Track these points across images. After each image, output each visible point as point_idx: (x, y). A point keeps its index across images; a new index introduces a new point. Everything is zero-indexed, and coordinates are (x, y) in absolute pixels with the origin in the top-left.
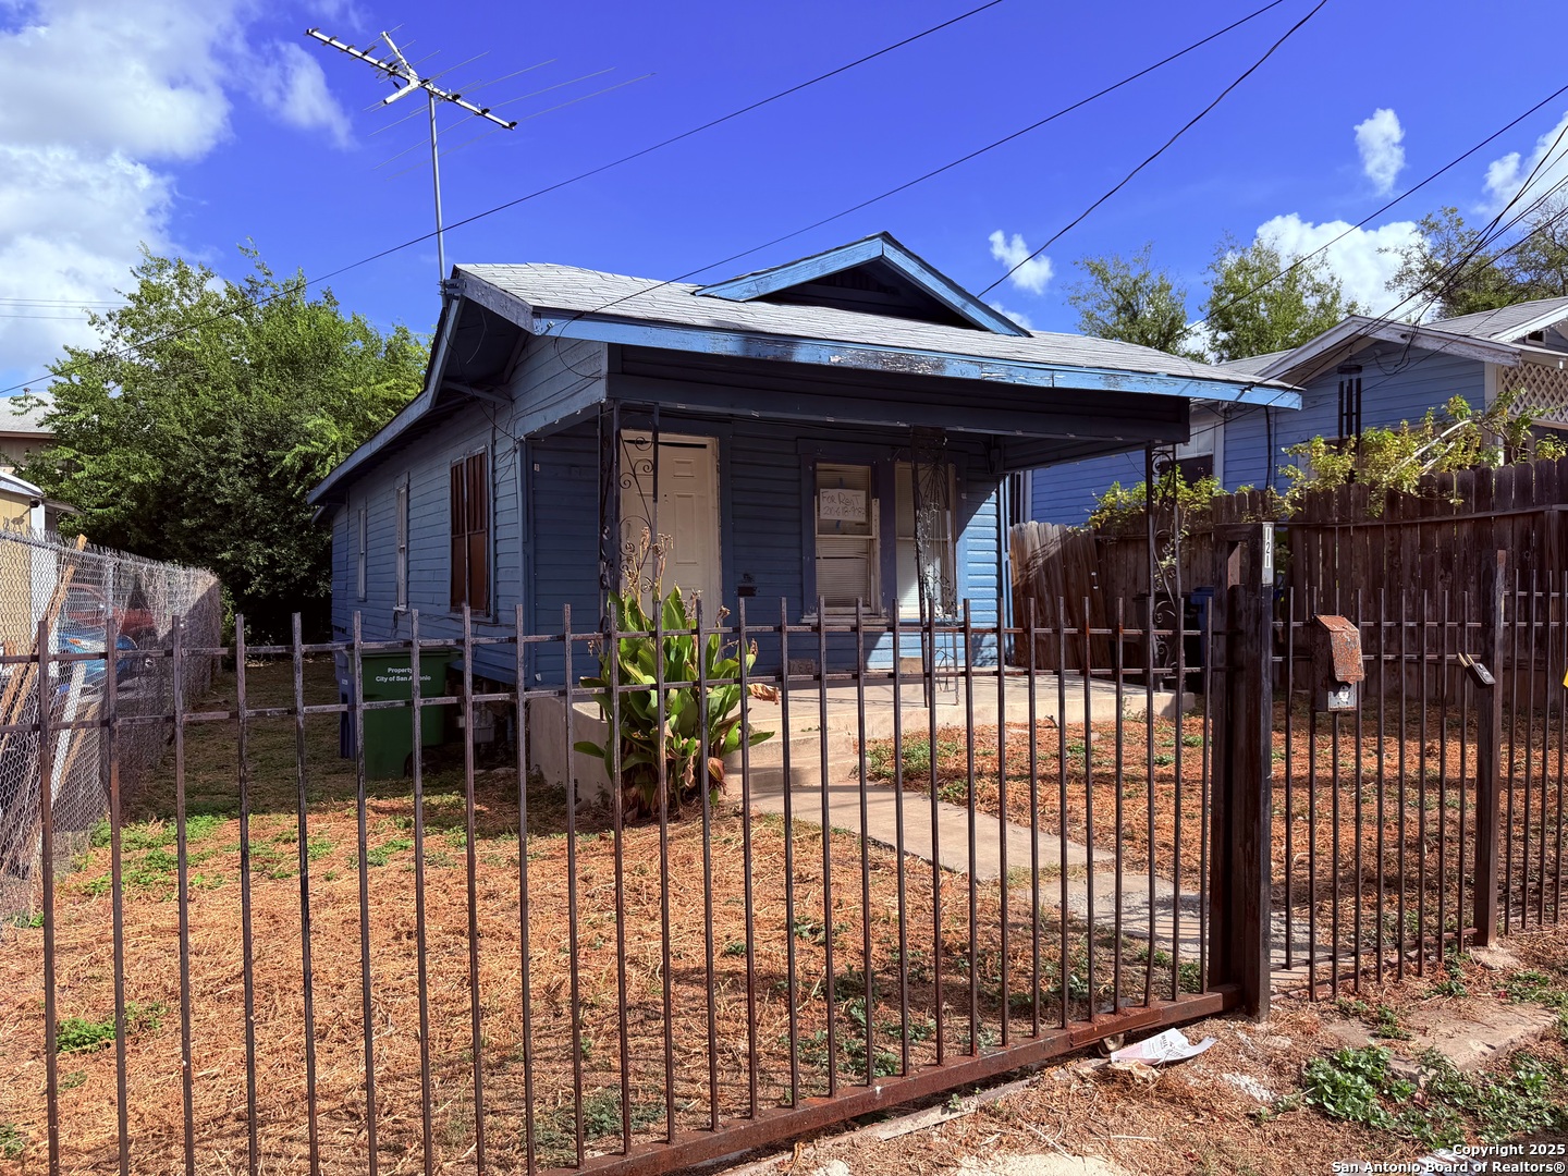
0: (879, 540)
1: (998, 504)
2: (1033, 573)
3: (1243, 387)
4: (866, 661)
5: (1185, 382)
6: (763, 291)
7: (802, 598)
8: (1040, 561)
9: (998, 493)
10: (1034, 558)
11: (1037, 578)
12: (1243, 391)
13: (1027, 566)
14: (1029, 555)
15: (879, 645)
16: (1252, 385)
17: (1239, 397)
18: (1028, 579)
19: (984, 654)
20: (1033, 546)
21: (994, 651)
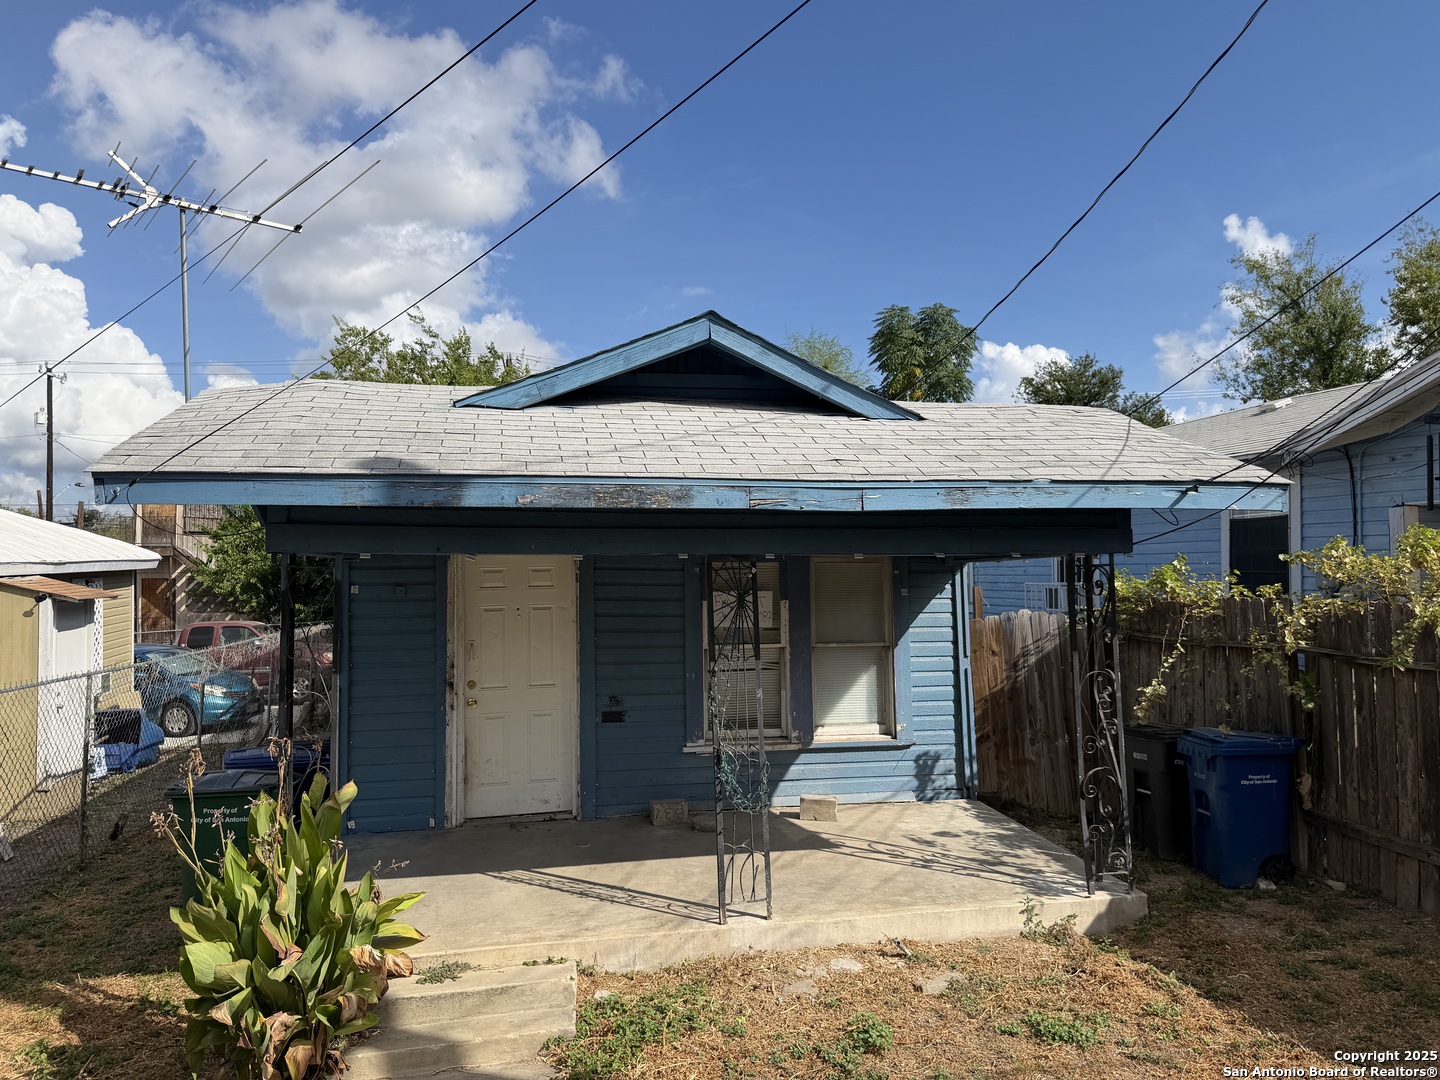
0: (788, 650)
1: (953, 600)
2: (1022, 673)
3: (1183, 488)
4: (770, 797)
5: (1082, 488)
6: (547, 394)
7: (685, 723)
8: (1032, 660)
9: (953, 586)
10: (1025, 654)
11: (1028, 679)
12: (1184, 493)
13: (1015, 665)
14: (1018, 651)
15: (790, 775)
16: (1196, 484)
17: (1178, 501)
18: (1015, 682)
19: (937, 784)
20: (1024, 640)
21: (952, 780)
